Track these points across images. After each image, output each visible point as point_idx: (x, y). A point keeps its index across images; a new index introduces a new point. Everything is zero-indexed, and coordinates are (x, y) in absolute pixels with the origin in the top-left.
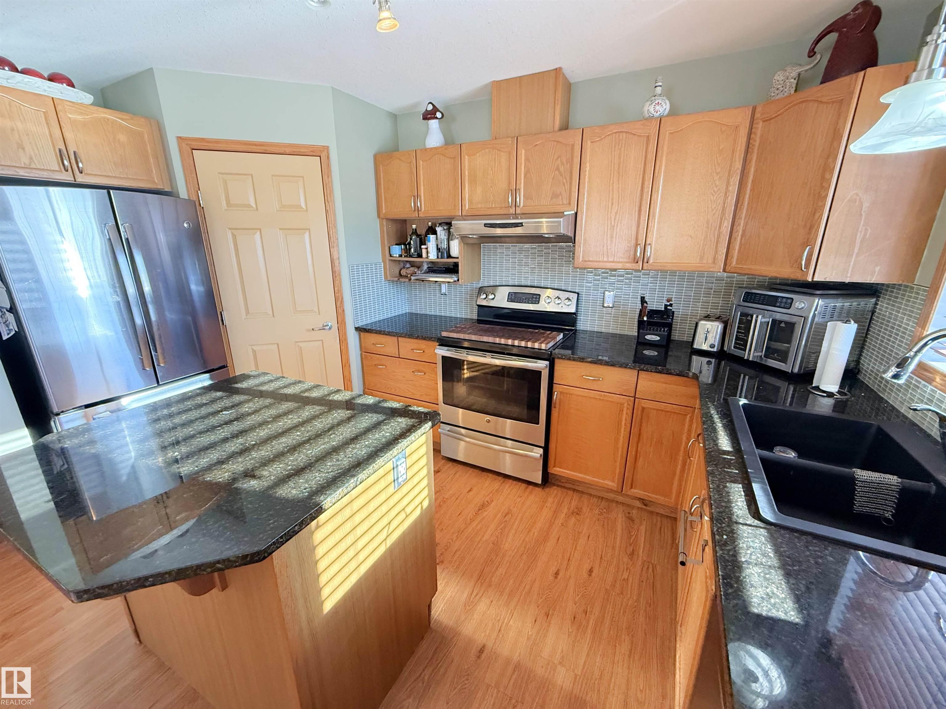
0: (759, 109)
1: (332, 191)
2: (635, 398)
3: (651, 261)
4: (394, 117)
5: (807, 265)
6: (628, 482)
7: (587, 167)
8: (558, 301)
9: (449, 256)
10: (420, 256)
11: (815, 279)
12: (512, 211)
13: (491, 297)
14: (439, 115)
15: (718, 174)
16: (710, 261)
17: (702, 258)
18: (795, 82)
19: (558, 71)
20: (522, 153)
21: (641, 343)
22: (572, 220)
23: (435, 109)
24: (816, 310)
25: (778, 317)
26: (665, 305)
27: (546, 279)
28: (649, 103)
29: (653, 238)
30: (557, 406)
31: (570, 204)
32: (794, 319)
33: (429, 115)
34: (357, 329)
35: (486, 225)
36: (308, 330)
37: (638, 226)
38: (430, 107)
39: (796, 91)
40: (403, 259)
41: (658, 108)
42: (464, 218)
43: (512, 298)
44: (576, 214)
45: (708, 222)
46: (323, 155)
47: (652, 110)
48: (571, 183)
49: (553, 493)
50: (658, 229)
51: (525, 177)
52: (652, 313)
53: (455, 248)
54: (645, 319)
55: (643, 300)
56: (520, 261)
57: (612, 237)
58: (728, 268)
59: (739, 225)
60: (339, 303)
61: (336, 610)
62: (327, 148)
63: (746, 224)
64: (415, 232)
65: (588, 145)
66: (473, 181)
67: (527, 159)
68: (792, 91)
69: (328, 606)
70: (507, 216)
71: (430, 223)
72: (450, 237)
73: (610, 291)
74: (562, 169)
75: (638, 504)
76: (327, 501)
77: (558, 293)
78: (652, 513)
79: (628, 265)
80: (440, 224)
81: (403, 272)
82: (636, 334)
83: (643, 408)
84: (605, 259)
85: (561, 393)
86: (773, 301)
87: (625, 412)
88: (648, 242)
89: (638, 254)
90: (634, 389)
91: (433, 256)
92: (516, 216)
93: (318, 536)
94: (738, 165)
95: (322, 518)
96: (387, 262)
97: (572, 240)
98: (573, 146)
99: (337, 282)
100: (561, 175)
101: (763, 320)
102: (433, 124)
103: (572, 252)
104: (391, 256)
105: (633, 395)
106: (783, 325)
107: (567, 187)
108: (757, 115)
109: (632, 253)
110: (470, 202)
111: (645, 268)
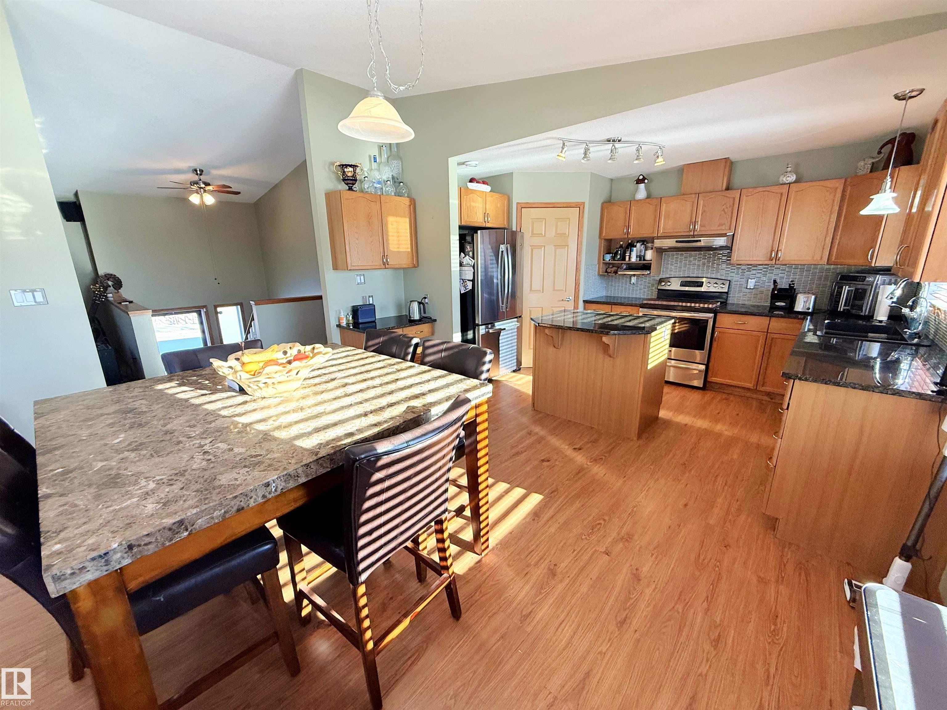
0: (849, 180)
1: (583, 226)
2: (767, 332)
3: (781, 259)
4: (612, 180)
5: (872, 259)
6: (761, 383)
7: (743, 209)
8: (715, 285)
9: (644, 260)
10: (624, 259)
11: (876, 265)
12: (692, 233)
13: (669, 284)
14: (646, 181)
15: (823, 212)
16: (819, 258)
17: (813, 257)
18: (870, 166)
19: (727, 159)
20: (701, 202)
21: (773, 308)
22: (731, 238)
23: (644, 179)
24: (878, 281)
25: (859, 287)
26: (790, 284)
27: (708, 272)
28: (782, 176)
29: (783, 247)
30: (717, 340)
31: (730, 229)
32: (866, 287)
33: (639, 181)
34: (584, 301)
35: (677, 242)
36: (560, 301)
37: (773, 241)
38: (641, 177)
39: (871, 171)
40: (611, 262)
41: (788, 179)
42: (658, 238)
43: (683, 284)
44: (734, 234)
45: (817, 237)
46: (582, 207)
47: (784, 179)
48: (731, 218)
49: (709, 395)
50: (786, 242)
51: (702, 214)
52: (781, 290)
53: (649, 255)
54: (776, 292)
55: (775, 282)
56: (690, 261)
57: (756, 247)
58: (830, 263)
59: (837, 239)
60: (577, 286)
61: (651, 369)
62: (584, 203)
63: (840, 238)
64: (621, 246)
65: (744, 198)
66: (667, 217)
67: (704, 206)
68: (869, 170)
69: (649, 367)
70: (688, 236)
71: (630, 241)
72: (646, 249)
73: (751, 279)
74: (726, 210)
75: (766, 398)
76: (658, 328)
77: (715, 281)
78: (774, 403)
79: (766, 262)
80: (638, 242)
81: (609, 270)
82: (769, 305)
83: (773, 339)
84: (751, 259)
85: (720, 332)
86: (854, 279)
87: (760, 341)
88: (779, 249)
89: (773, 256)
90: (767, 328)
91: (634, 259)
92: (694, 236)
93: (652, 339)
94: (836, 208)
95: (653, 334)
96: (601, 264)
97: (729, 248)
98: (734, 199)
99: (577, 274)
100: (726, 213)
101: (849, 289)
102: (642, 186)
103: (729, 256)
104: (604, 260)
105: (766, 331)
106: (860, 291)
107: (729, 220)
108: (848, 183)
109: (769, 255)
110: (664, 229)
111: (777, 263)
